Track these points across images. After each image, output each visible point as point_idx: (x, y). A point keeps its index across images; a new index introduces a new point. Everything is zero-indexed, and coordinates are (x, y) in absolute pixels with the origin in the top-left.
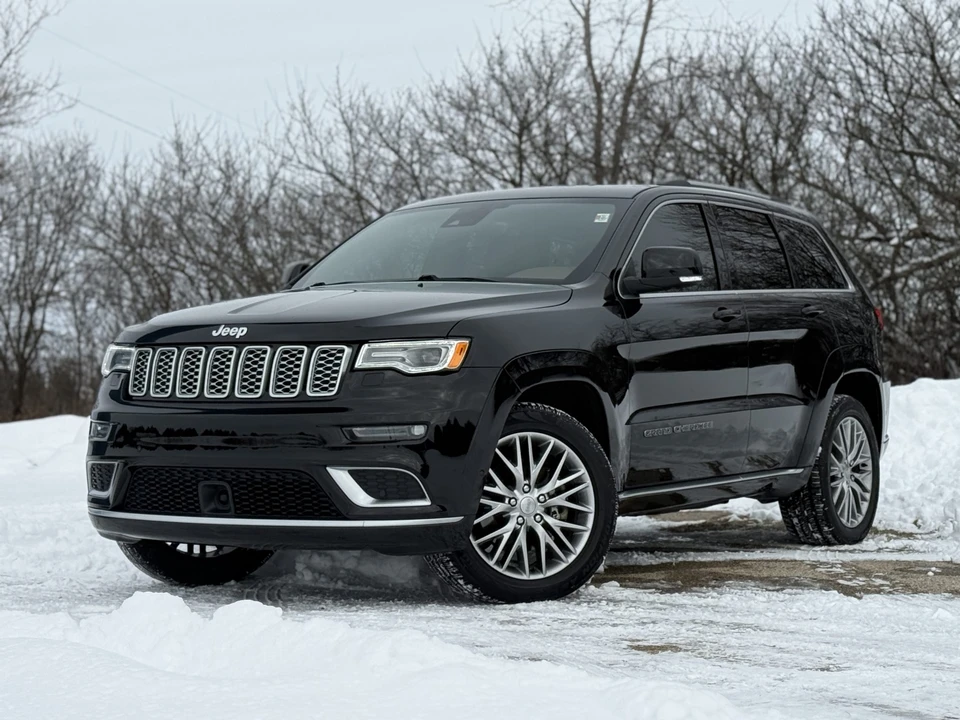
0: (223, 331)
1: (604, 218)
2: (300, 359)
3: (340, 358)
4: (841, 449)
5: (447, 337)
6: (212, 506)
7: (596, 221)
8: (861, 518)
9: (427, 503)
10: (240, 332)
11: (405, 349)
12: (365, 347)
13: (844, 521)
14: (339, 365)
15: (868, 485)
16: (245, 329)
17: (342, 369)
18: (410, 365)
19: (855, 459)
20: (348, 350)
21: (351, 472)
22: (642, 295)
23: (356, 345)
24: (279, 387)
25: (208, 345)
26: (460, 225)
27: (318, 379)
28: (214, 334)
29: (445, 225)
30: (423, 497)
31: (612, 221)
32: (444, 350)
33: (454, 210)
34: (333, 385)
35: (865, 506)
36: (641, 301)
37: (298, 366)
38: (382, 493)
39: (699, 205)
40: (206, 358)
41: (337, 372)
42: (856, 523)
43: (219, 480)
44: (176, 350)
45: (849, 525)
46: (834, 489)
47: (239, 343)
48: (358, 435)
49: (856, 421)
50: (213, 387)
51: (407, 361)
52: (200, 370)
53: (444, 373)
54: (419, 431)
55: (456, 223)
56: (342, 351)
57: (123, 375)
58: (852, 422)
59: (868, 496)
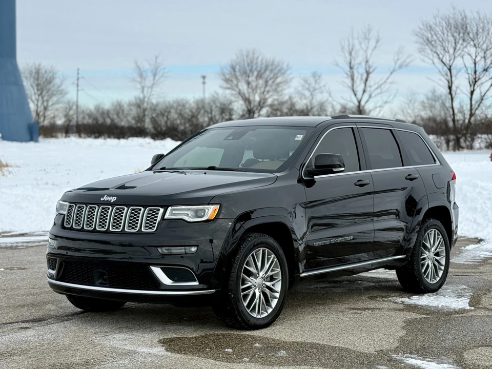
0: (106, 198)
1: (300, 138)
2: (139, 213)
3: (158, 214)
4: (428, 245)
5: (208, 204)
6: (100, 281)
7: (296, 139)
8: (438, 279)
9: (196, 283)
10: (113, 199)
11: (189, 209)
12: (170, 208)
13: (429, 281)
14: (157, 217)
15: (443, 262)
16: (116, 198)
17: (159, 219)
18: (191, 218)
19: (436, 250)
20: (162, 210)
21: (161, 268)
22: (315, 177)
23: (166, 208)
24: (130, 226)
25: (99, 205)
26: (232, 139)
27: (147, 223)
28: (102, 199)
29: (225, 139)
30: (195, 281)
31: (304, 139)
32: (207, 210)
33: (231, 131)
34: (154, 227)
35: (441, 273)
36: (315, 180)
37: (138, 217)
38: (176, 279)
39: (352, 128)
40: (98, 211)
41: (156, 220)
42: (435, 282)
43: (103, 269)
44: (85, 206)
45: (431, 282)
46: (423, 265)
47: (113, 205)
48: (165, 251)
49: (437, 231)
50: (100, 225)
51: (190, 215)
52: (95, 217)
53: (207, 221)
54: (194, 249)
55: (231, 138)
56: (159, 210)
57: (63, 216)
58: (435, 231)
59: (443, 268)
